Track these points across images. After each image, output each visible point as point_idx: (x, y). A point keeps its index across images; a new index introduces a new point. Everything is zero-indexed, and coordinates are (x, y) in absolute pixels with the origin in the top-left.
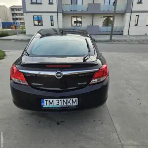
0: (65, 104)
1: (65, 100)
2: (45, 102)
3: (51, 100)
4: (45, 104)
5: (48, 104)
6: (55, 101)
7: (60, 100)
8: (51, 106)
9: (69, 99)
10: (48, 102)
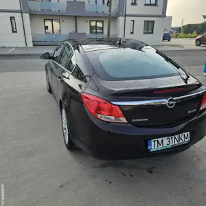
0: (176, 142)
1: (176, 136)
2: (153, 143)
3: (160, 140)
4: (153, 147)
5: (156, 147)
6: (165, 140)
7: (170, 137)
8: (160, 148)
9: (181, 135)
10: (156, 142)
